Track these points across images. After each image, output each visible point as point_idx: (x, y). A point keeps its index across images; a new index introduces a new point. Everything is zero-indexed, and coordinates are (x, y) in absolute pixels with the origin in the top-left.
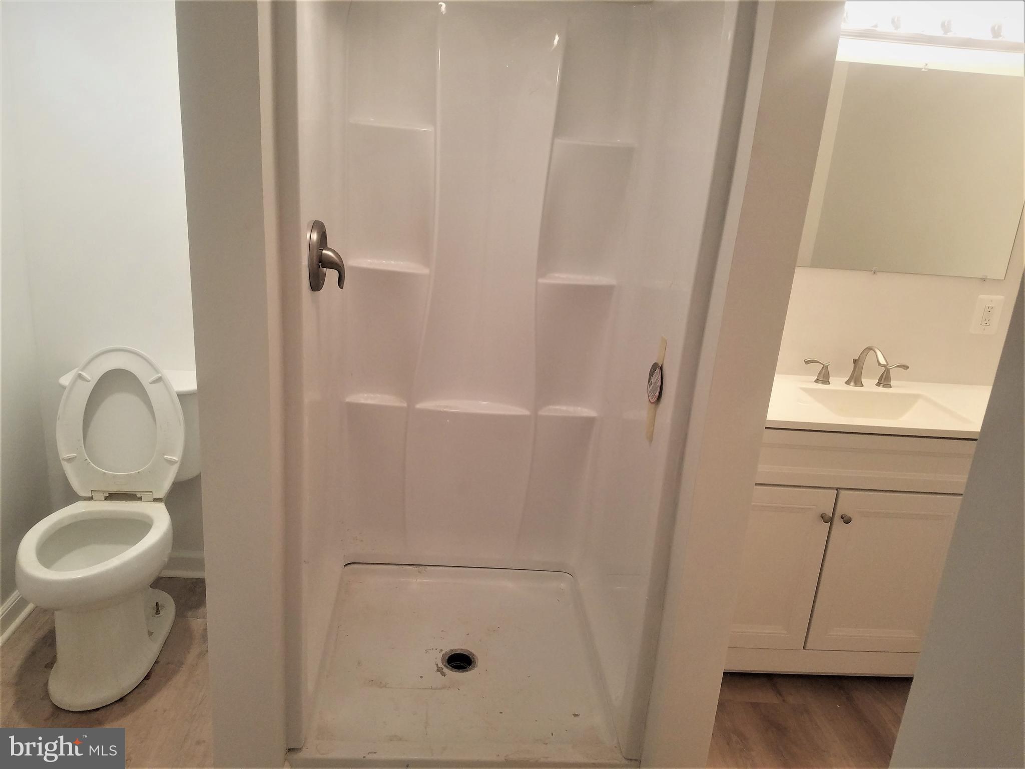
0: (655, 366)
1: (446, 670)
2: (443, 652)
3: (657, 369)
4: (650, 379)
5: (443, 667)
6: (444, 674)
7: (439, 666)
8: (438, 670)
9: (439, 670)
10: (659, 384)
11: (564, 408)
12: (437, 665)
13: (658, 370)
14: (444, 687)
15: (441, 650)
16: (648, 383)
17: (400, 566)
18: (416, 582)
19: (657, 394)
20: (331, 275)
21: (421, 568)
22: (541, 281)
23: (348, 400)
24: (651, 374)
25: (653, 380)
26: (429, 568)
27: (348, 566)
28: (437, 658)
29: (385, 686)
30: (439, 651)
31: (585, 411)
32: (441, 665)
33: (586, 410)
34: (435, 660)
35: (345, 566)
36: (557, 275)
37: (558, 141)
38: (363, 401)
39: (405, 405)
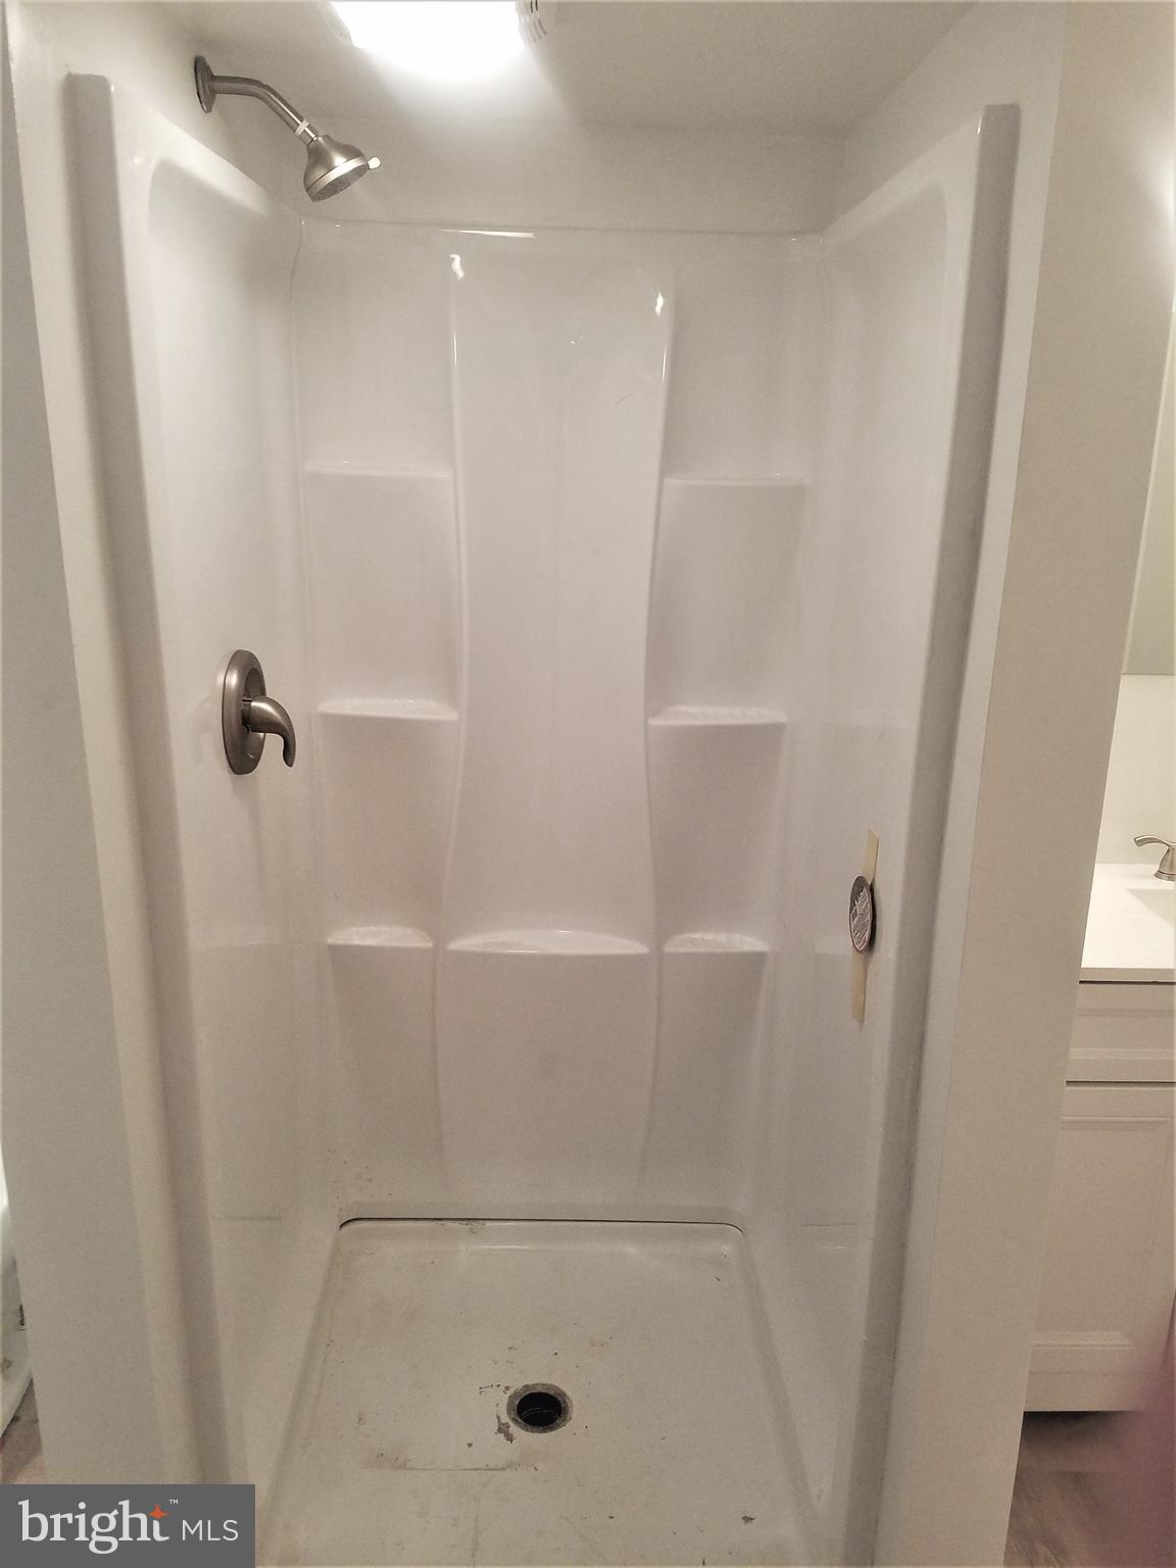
0: (860, 883)
1: (514, 1429)
2: (510, 1392)
3: (864, 888)
4: (853, 904)
5: (512, 1424)
6: (510, 1438)
7: (503, 1421)
8: (500, 1430)
9: (502, 1429)
10: (869, 918)
11: (710, 937)
12: (498, 1418)
13: (865, 892)
14: (510, 1465)
15: (507, 1388)
16: (851, 910)
17: (440, 1222)
18: (467, 1249)
19: (867, 935)
20: (273, 743)
21: (475, 1224)
22: (654, 722)
23: (330, 941)
24: (855, 896)
25: (859, 908)
26: (488, 1224)
27: (351, 1223)
28: (499, 1405)
29: (404, 1466)
30: (502, 1388)
31: (748, 942)
32: (505, 1419)
33: (748, 939)
34: (496, 1409)
35: (342, 1226)
36: (683, 708)
37: (670, 481)
38: (356, 941)
39: (430, 945)
